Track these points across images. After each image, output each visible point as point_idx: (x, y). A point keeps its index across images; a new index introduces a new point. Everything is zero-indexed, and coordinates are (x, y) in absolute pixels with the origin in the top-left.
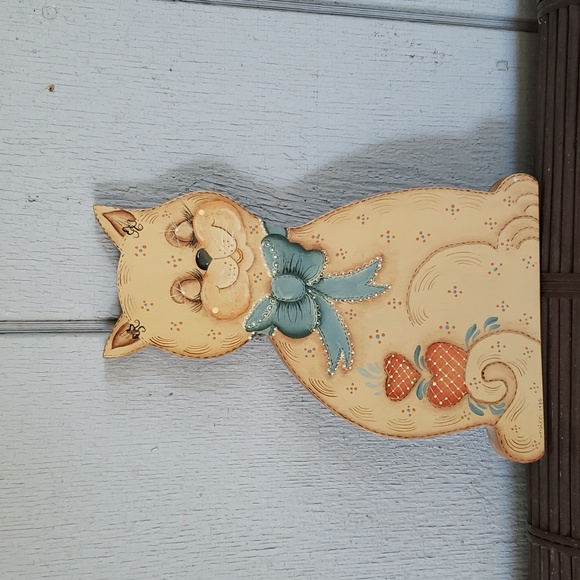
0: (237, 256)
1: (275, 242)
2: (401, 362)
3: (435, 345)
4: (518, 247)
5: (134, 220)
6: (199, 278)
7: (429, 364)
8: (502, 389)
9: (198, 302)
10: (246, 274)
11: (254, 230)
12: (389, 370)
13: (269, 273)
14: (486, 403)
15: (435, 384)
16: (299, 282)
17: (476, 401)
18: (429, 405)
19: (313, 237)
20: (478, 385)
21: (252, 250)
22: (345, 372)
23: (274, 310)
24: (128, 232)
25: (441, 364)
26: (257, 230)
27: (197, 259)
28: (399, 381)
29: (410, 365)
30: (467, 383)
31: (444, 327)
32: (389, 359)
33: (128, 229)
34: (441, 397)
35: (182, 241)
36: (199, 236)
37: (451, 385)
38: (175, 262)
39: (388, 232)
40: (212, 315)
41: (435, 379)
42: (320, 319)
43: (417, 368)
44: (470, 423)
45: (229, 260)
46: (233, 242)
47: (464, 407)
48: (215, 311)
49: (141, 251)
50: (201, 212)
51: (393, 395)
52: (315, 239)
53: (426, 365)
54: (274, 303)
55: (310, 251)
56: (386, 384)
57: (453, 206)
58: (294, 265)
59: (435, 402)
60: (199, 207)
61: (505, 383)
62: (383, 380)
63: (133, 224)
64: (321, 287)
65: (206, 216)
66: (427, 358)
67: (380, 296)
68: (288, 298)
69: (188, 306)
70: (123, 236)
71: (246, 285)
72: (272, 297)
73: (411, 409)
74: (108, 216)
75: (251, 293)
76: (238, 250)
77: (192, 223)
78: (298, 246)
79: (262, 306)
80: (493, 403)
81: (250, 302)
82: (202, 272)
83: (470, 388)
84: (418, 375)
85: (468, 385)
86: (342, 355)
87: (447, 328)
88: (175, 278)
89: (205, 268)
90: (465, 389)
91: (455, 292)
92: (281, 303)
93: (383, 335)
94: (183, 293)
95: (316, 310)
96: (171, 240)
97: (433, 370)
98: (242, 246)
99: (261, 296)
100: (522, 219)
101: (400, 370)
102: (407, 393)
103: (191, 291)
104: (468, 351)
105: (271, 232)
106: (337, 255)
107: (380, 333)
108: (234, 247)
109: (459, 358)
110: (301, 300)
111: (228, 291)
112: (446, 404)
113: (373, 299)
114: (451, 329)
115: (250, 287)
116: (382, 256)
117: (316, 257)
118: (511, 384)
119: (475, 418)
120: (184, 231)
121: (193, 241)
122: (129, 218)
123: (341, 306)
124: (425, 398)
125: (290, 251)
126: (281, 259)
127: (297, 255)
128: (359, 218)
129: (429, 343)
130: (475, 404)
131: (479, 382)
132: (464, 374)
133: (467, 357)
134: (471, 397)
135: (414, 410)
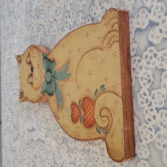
0: (38, 66)
1: (45, 60)
2: (75, 106)
3: (85, 98)
4: (110, 48)
6: (32, 75)
7: (83, 108)
9: (32, 83)
10: (40, 72)
12: (72, 109)
13: (44, 72)
14: (102, 128)
15: (85, 117)
16: (50, 74)
18: (83, 126)
21: (41, 64)
22: (62, 109)
23: (46, 85)
24: (20, 62)
25: (87, 108)
26: (41, 56)
27: (31, 69)
28: (75, 114)
29: (78, 108)
30: (95, 117)
31: (87, 90)
32: (72, 104)
34: (87, 123)
35: (28, 63)
36: (31, 61)
37: (90, 117)
38: (28, 70)
39: (70, 50)
40: (34, 88)
41: (85, 114)
42: (55, 88)
44: (96, 137)
45: (37, 68)
46: (37, 61)
47: (94, 129)
48: (35, 86)
50: (31, 53)
51: (74, 120)
52: (53, 57)
55: (52, 62)
56: (72, 115)
58: (49, 68)
59: (85, 125)
60: (31, 51)
61: (108, 118)
62: (71, 113)
63: (21, 59)
64: (55, 75)
66: (83, 105)
69: (30, 85)
70: (20, 64)
72: (45, 80)
74: (17, 58)
75: (41, 79)
77: (30, 57)
78: (49, 60)
79: (43, 84)
80: (104, 128)
81: (41, 83)
83: (96, 120)
84: (80, 112)
86: (61, 103)
87: (88, 91)
89: (33, 72)
90: (94, 120)
91: (90, 74)
92: (47, 82)
93: (70, 94)
95: (54, 85)
97: (84, 110)
98: (39, 63)
99: (43, 80)
101: (75, 110)
102: (77, 120)
103: (31, 80)
104: (95, 102)
105: (44, 56)
106: (58, 62)
108: (37, 63)
110: (51, 81)
111: (37, 79)
112: (88, 126)
113: (68, 79)
115: (41, 77)
116: (69, 61)
118: (110, 119)
121: (30, 63)
123: (60, 83)
124: (82, 123)
126: (46, 66)
128: (62, 46)
129: (83, 98)
130: (98, 127)
131: (99, 117)
132: (94, 112)
133: (95, 105)
134: (97, 124)
135: (79, 128)
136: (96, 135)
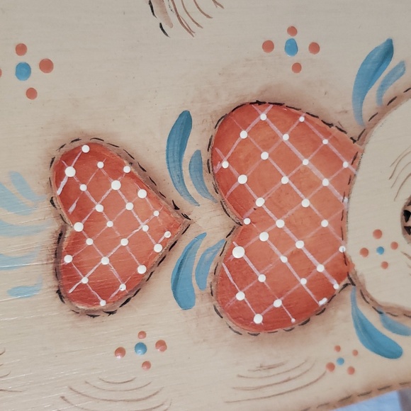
2: (115, 172)
3: (243, 111)
7: (223, 182)
15: (238, 253)
17: (379, 309)
18: (217, 327)
20: (389, 255)
25: (263, 181)
28: (107, 242)
29: (150, 183)
30: (350, 248)
31: (280, 47)
32: (68, 157)
34: (260, 298)
37: (295, 255)
41: (239, 234)
43: (174, 195)
44: (356, 383)
51: (84, 296)
53: (209, 183)
56: (58, 255)
59: (240, 317)
66: (214, 160)
73: (150, 341)
83: (361, 266)
84: (180, 220)
85: (355, 258)
87: (292, 48)
90: (344, 269)
93: (46, 65)
97: (235, 202)
101: (113, 203)
102: (137, 286)
104: (361, 138)
107: (32, 59)
109: (328, 160)
112: (275, 323)
114: (303, 53)
119: (373, 367)
124: (204, 305)
130: (373, 318)
131: (395, 245)
132: (344, 216)
133: (355, 159)
134: (364, 295)
135: (161, 345)
136: (352, 371)
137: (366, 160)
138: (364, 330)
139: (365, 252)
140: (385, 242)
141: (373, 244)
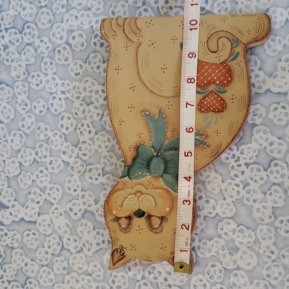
0: (138, 194)
1: (132, 173)
2: (203, 102)
4: (141, 30)
5: (117, 249)
6: (149, 217)
7: (206, 85)
8: (224, 40)
9: (162, 219)
10: (148, 190)
11: (125, 184)
12: (207, 110)
13: (149, 177)
14: (231, 50)
15: (218, 82)
16: (154, 161)
18: (230, 86)
19: (130, 151)
20: (220, 55)
21: (135, 185)
22: (207, 137)
23: (169, 176)
24: (123, 253)
25: (206, 78)
26: (125, 182)
27: (139, 217)
28: (214, 104)
29: (205, 97)
30: (218, 62)
32: (201, 110)
33: (122, 253)
34: (226, 78)
35: (129, 224)
36: (127, 214)
37: (219, 72)
38: (140, 229)
39: (129, 107)
40: (170, 211)
41: (214, 82)
43: (207, 93)
44: (243, 60)
45: (141, 199)
46: (131, 196)
47: (233, 64)
48: (168, 209)
49: (133, 247)
50: (114, 212)
51: (223, 108)
52: (131, 149)
53: (206, 87)
54: (165, 175)
55: (138, 153)
56: (216, 112)
57: (116, 69)
58: (145, 163)
59: (229, 82)
60: (112, 213)
61: (220, 38)
62: (213, 114)
63: (119, 250)
64: (157, 147)
65: (116, 210)
66: (202, 86)
67: (164, 114)
68: (162, 167)
69: (165, 225)
70: (125, 256)
71: (155, 190)
72: (162, 176)
73: (232, 97)
74: (114, 263)
75: (159, 188)
76: (135, 194)
77: (120, 218)
78: (134, 159)
79: (167, 183)
80: (232, 46)
81: (164, 189)
82: (146, 215)
83: (222, 60)
84: (212, 91)
85: (220, 62)
86: (197, 137)
88: (149, 230)
89: (144, 213)
90: (222, 63)
91: (164, 69)
92: (165, 171)
94: (157, 226)
95: (170, 152)
96: (128, 230)
97: (209, 83)
98: (133, 191)
99: (161, 182)
100: (125, 28)
101: (208, 103)
102: (222, 99)
103: (156, 222)
104: (200, 61)
105: (126, 174)
106: (140, 137)
108: (133, 195)
109: (203, 67)
110: (164, 160)
111: (158, 201)
112: (230, 76)
113: (166, 117)
115: (156, 188)
116: (142, 111)
117: (141, 150)
118: (221, 34)
119: (240, 58)
120: (124, 223)
121: (129, 218)
122: (116, 252)
123: (169, 137)
124: (226, 88)
125: (137, 164)
126: (141, 170)
127: (139, 160)
128: (120, 124)
130: (231, 58)
131: (218, 54)
132: (213, 64)
133: (203, 62)
134: (227, 60)
135: (233, 96)
137: (203, 60)
138: (233, 59)
139: (219, 60)
140: (218, 56)
141: (218, 58)
